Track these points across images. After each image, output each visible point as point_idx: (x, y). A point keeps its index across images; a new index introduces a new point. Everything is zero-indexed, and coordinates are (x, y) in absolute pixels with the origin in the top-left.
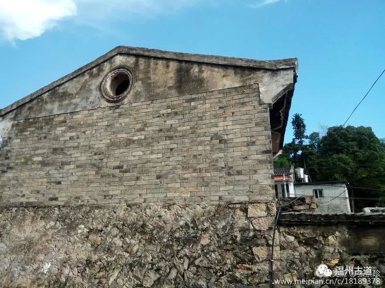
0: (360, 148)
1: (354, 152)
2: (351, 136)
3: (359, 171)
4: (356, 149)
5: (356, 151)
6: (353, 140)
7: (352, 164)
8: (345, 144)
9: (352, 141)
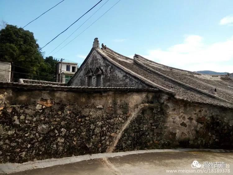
0: (24, 43)
1: (20, 45)
2: (21, 34)
3: (21, 56)
4: (22, 43)
5: (22, 45)
6: (22, 37)
7: (18, 52)
8: (16, 38)
9: (20, 38)
